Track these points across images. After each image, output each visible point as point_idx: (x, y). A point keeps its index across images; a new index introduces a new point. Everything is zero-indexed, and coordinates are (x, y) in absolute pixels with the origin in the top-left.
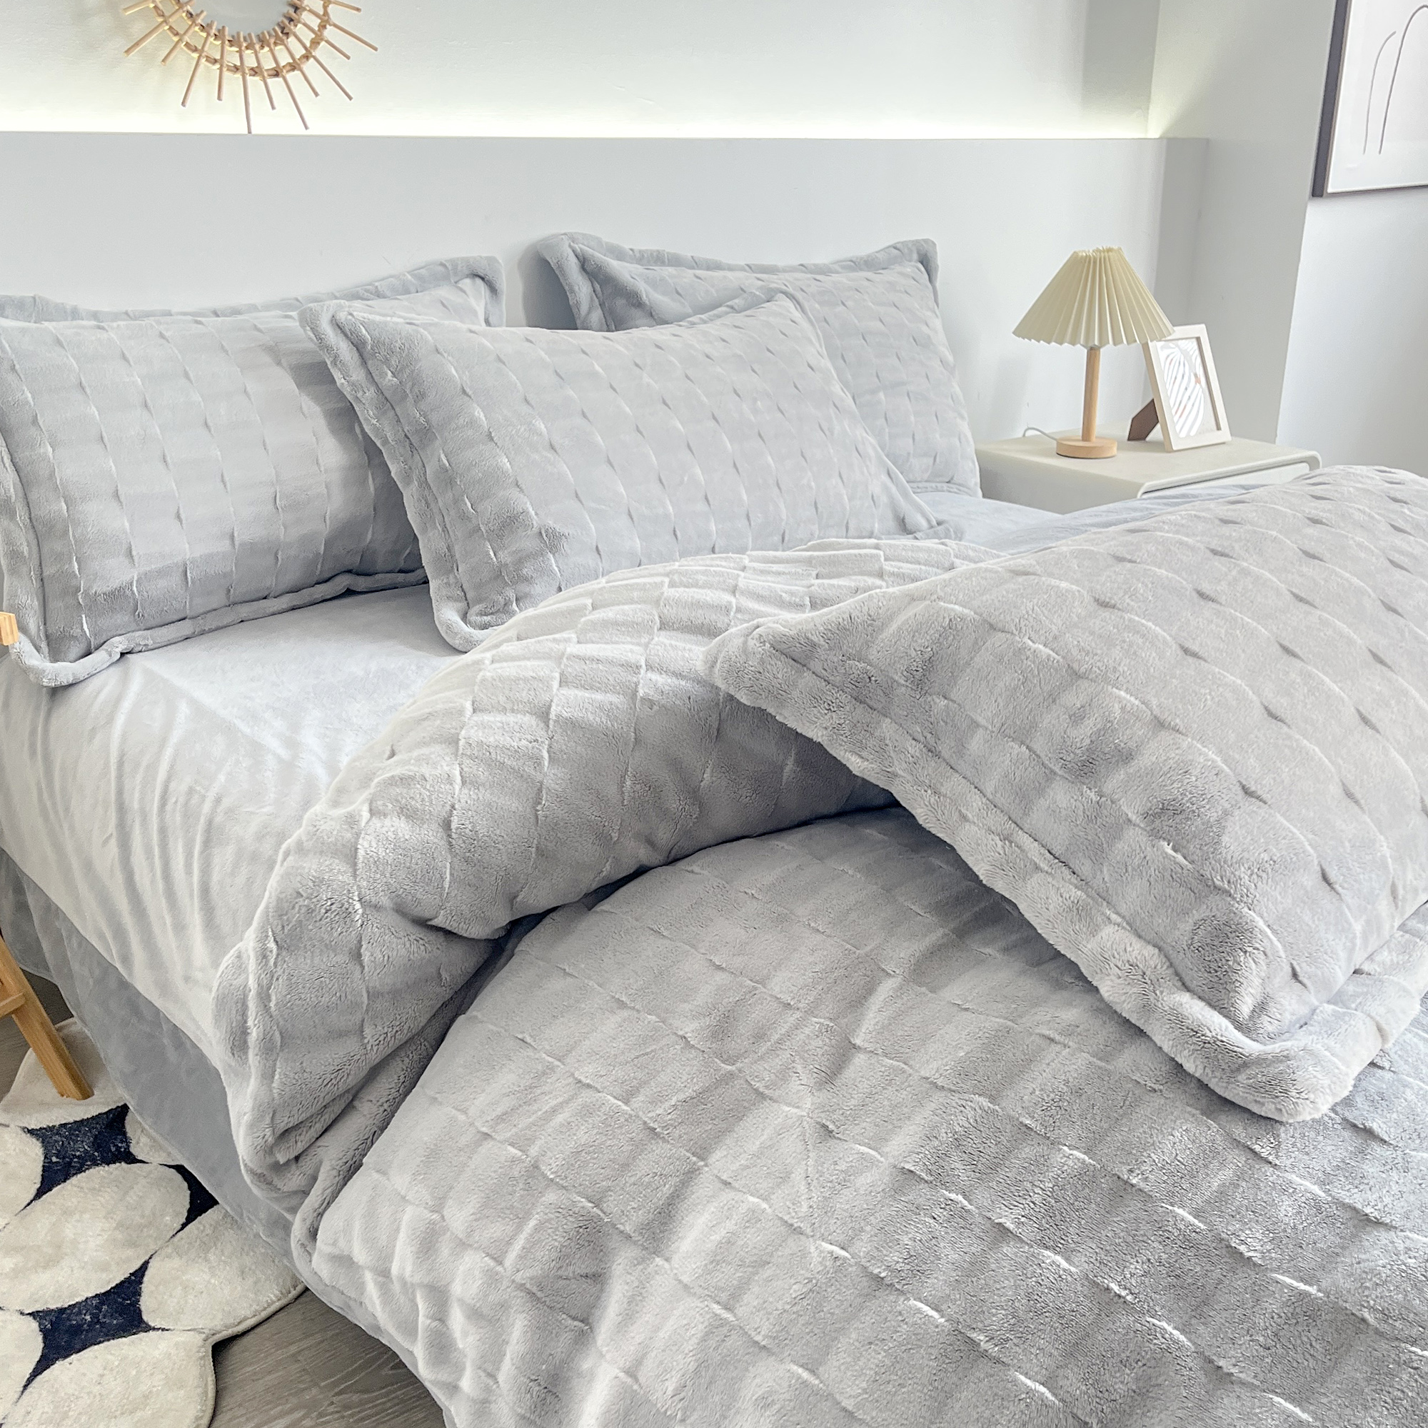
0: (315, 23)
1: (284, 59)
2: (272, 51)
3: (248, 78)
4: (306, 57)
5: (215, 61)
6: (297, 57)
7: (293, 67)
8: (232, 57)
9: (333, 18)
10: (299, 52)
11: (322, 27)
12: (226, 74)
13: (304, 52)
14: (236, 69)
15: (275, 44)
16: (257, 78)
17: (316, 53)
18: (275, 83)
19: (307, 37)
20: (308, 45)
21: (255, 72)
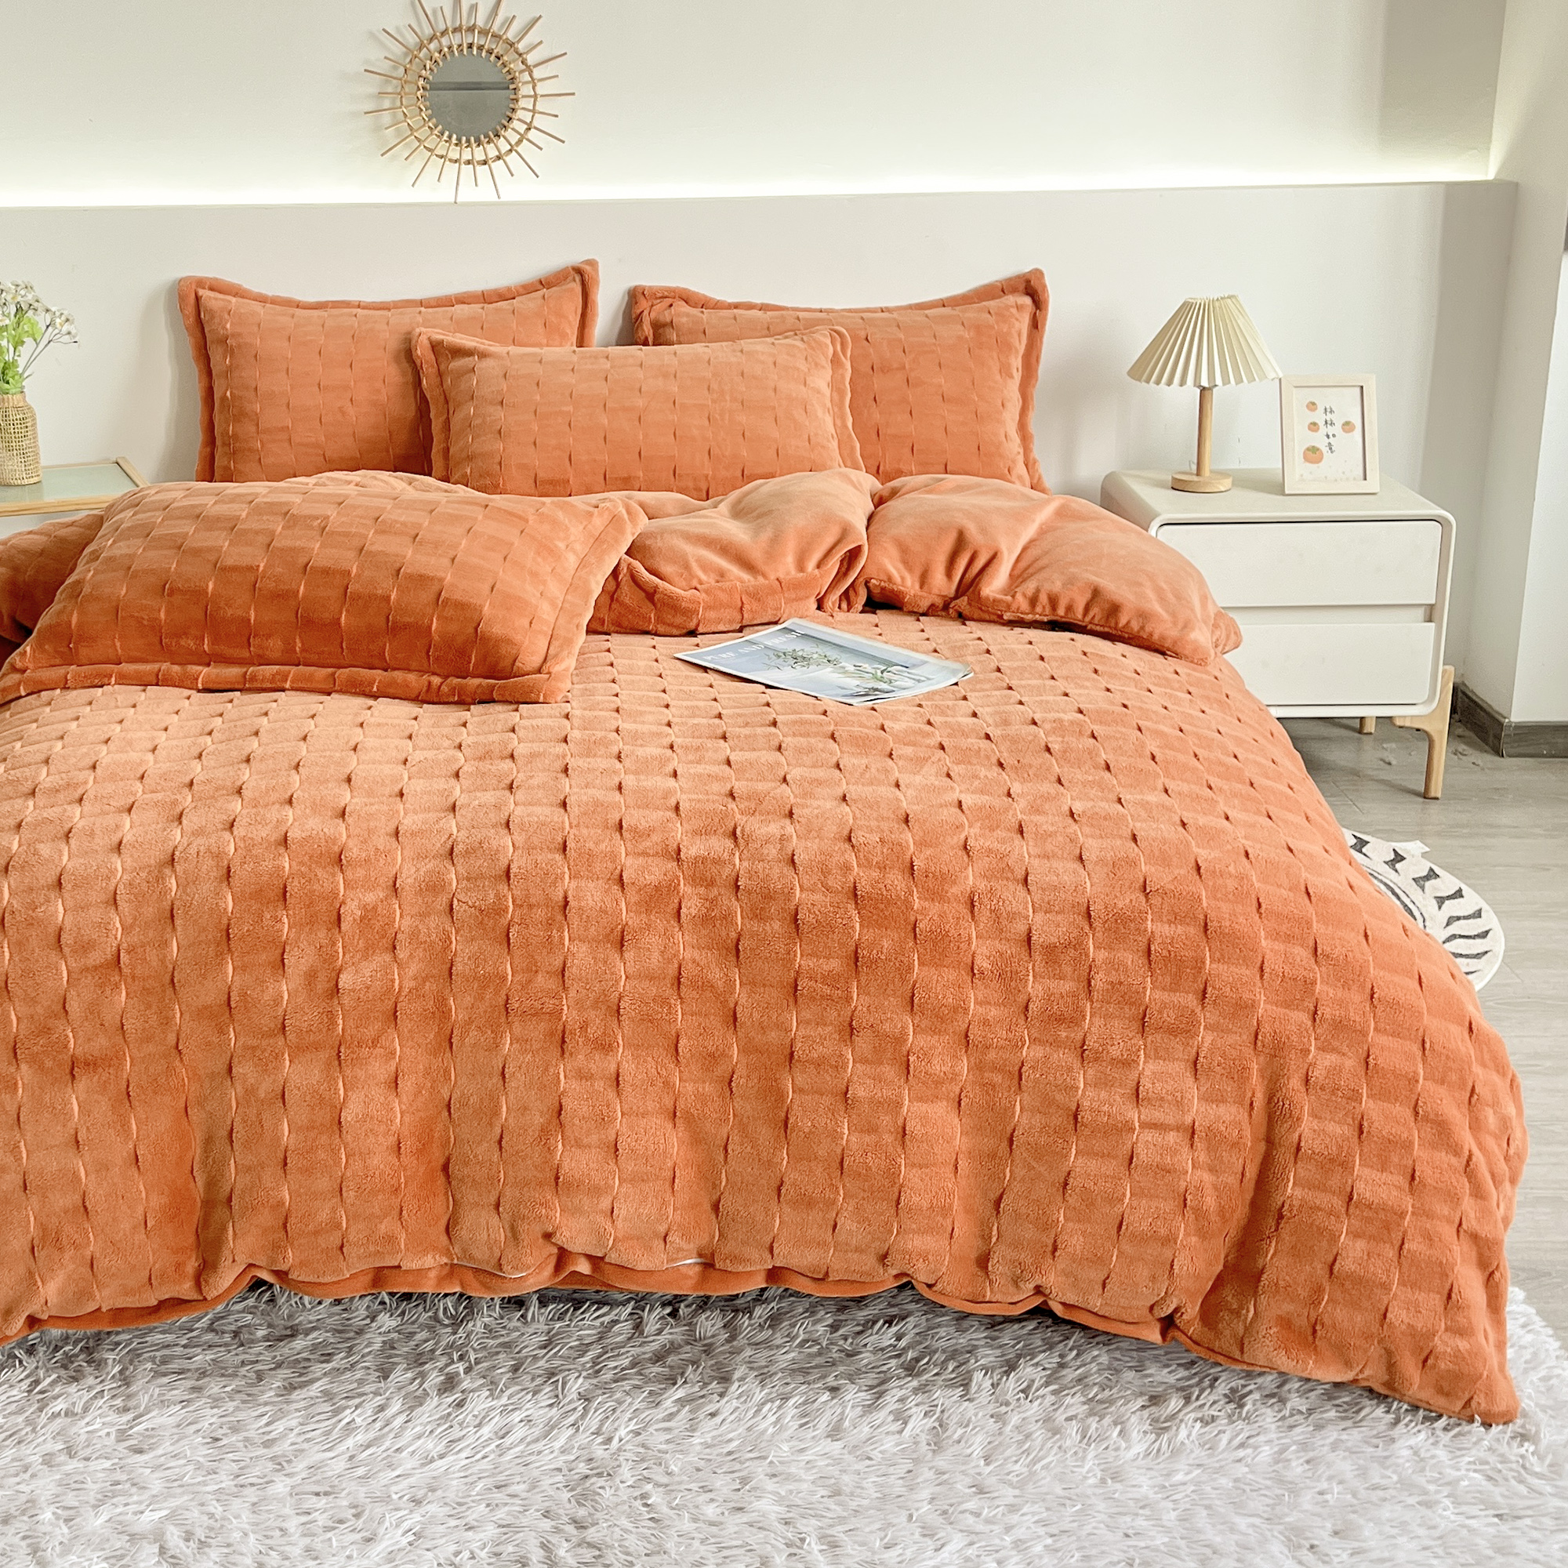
0: (522, 128)
1: (492, 152)
2: (484, 149)
3: (463, 166)
4: (511, 150)
5: (442, 157)
6: (503, 152)
7: (499, 158)
8: (454, 153)
9: (535, 123)
10: (504, 146)
11: (529, 129)
12: (447, 163)
13: (509, 147)
14: (456, 161)
15: (488, 142)
16: (471, 166)
17: (519, 149)
18: (482, 170)
19: (514, 138)
20: (513, 143)
21: (468, 162)
